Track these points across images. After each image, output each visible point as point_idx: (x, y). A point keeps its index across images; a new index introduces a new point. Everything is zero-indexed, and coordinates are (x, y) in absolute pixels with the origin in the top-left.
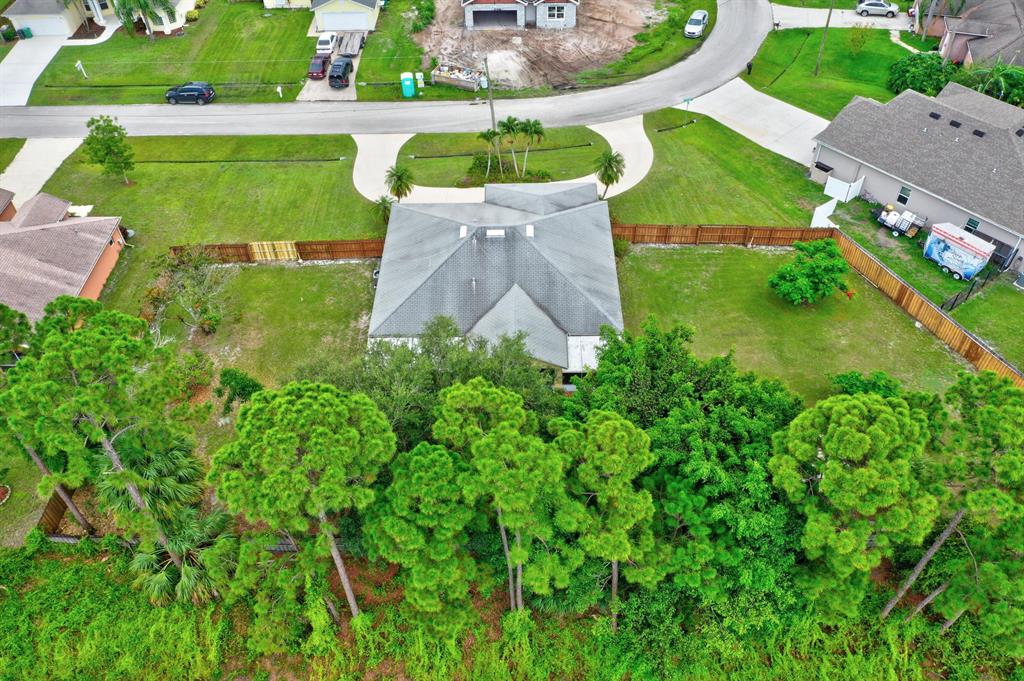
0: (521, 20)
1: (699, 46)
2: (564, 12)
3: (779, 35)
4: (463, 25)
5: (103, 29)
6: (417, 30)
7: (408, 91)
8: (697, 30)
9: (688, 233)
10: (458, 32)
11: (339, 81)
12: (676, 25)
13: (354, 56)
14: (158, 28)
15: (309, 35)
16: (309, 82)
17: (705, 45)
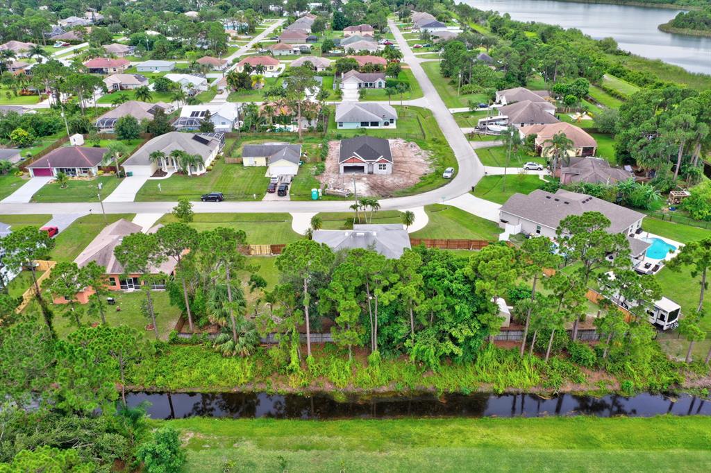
0: (366, 170)
1: (450, 182)
2: (387, 167)
3: (487, 178)
4: (339, 173)
5: (166, 173)
6: (317, 174)
7: (315, 197)
8: (449, 175)
9: (443, 243)
10: (337, 176)
11: (282, 193)
12: (439, 174)
13: (288, 184)
14: (194, 173)
15: (266, 176)
16: (268, 194)
17: (453, 181)
